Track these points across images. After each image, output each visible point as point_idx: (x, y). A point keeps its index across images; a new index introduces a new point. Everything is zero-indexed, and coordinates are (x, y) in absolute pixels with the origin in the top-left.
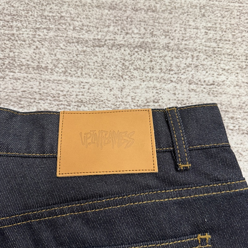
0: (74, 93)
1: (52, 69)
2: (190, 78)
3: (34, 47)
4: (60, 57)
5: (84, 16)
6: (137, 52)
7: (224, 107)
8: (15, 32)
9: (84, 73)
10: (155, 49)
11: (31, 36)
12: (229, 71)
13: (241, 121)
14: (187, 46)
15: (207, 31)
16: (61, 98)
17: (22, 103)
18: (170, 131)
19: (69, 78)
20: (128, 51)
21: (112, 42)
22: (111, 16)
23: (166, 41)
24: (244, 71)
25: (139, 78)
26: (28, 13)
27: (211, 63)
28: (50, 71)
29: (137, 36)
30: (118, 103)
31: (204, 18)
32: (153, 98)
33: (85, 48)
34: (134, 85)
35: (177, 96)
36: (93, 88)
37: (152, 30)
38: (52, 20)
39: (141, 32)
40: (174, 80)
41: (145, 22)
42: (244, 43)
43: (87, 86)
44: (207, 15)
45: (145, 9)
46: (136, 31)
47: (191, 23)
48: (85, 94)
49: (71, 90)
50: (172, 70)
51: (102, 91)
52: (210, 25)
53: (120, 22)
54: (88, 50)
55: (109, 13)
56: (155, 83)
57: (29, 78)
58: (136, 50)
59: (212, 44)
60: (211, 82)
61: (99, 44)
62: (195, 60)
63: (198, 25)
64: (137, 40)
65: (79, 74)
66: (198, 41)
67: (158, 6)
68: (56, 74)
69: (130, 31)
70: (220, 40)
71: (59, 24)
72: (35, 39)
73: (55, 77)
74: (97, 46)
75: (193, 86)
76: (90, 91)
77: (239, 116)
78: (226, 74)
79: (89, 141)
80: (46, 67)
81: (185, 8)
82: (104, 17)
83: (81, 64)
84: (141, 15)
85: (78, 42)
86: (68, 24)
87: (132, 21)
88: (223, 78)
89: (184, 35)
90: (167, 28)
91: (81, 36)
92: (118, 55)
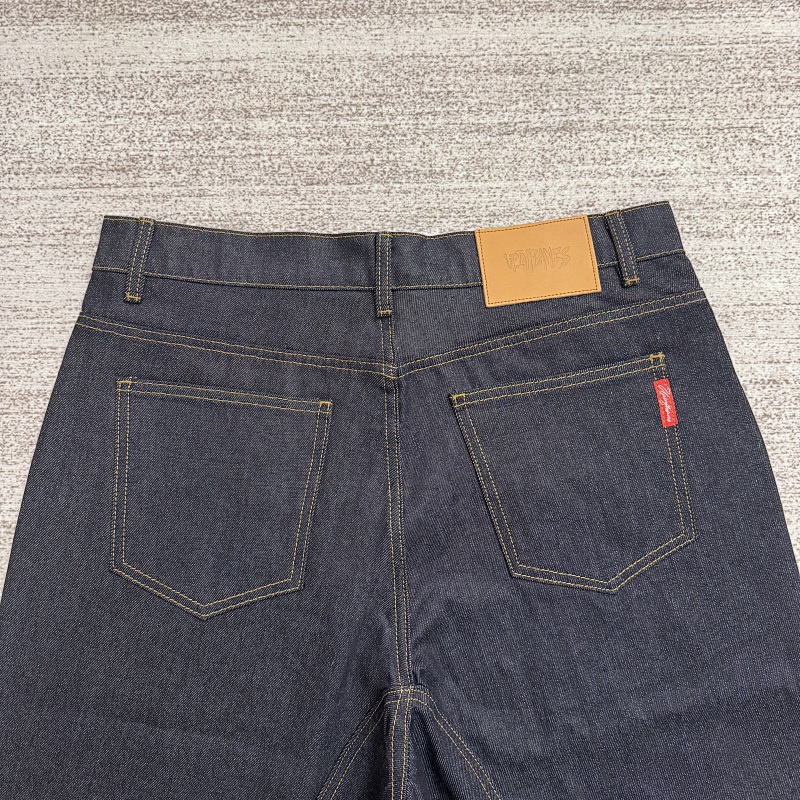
0: (483, 205)
1: (450, 174)
2: (633, 168)
3: (420, 143)
4: (457, 155)
5: (480, 88)
6: (559, 137)
7: (678, 203)
8: (388, 122)
9: (492, 175)
10: (584, 130)
11: (412, 127)
12: (685, 154)
13: (699, 221)
14: (627, 123)
15: (653, 96)
16: (468, 213)
17: (420, 224)
18: (613, 241)
19: (474, 184)
20: (548, 137)
21: (524, 125)
22: (519, 85)
23: (598, 117)
24: (705, 151)
25: (565, 173)
26: (400, 90)
27: (660, 144)
28: (447, 176)
29: (558, 113)
30: (542, 212)
31: (650, 75)
32: (586, 200)
33: (489, 139)
34: (560, 184)
35: (617, 194)
36: (506, 195)
37: (578, 102)
38: (436, 99)
39: (561, 107)
40: (612, 172)
41: (566, 90)
42: (706, 109)
43: (498, 194)
44: (652, 70)
45: (565, 68)
46: (555, 106)
47: (632, 86)
48: (498, 205)
49: (479, 200)
50: (609, 159)
51: (518, 198)
52: (657, 86)
53: (532, 94)
54: (494, 140)
55: (515, 80)
56: (588, 179)
57: (421, 190)
58: (558, 134)
59: (660, 115)
60: (661, 172)
61: (506, 130)
62: (638, 142)
63: (641, 87)
64: (558, 119)
65: (486, 177)
66: (642, 113)
67: (583, 61)
68: (456, 181)
69: (547, 107)
70: (671, 108)
71: (448, 104)
72: (420, 132)
73: (455, 185)
74: (505, 134)
75: (637, 180)
76: (503, 199)
77: (696, 214)
78: (680, 158)
79: (517, 263)
80: (442, 171)
81: (621, 61)
82: (509, 87)
83: (486, 162)
84: (560, 80)
85: (478, 131)
86: (459, 104)
87: (548, 91)
88: (676, 164)
89: (622, 106)
90: (597, 97)
91: (481, 121)
92: (535, 144)
